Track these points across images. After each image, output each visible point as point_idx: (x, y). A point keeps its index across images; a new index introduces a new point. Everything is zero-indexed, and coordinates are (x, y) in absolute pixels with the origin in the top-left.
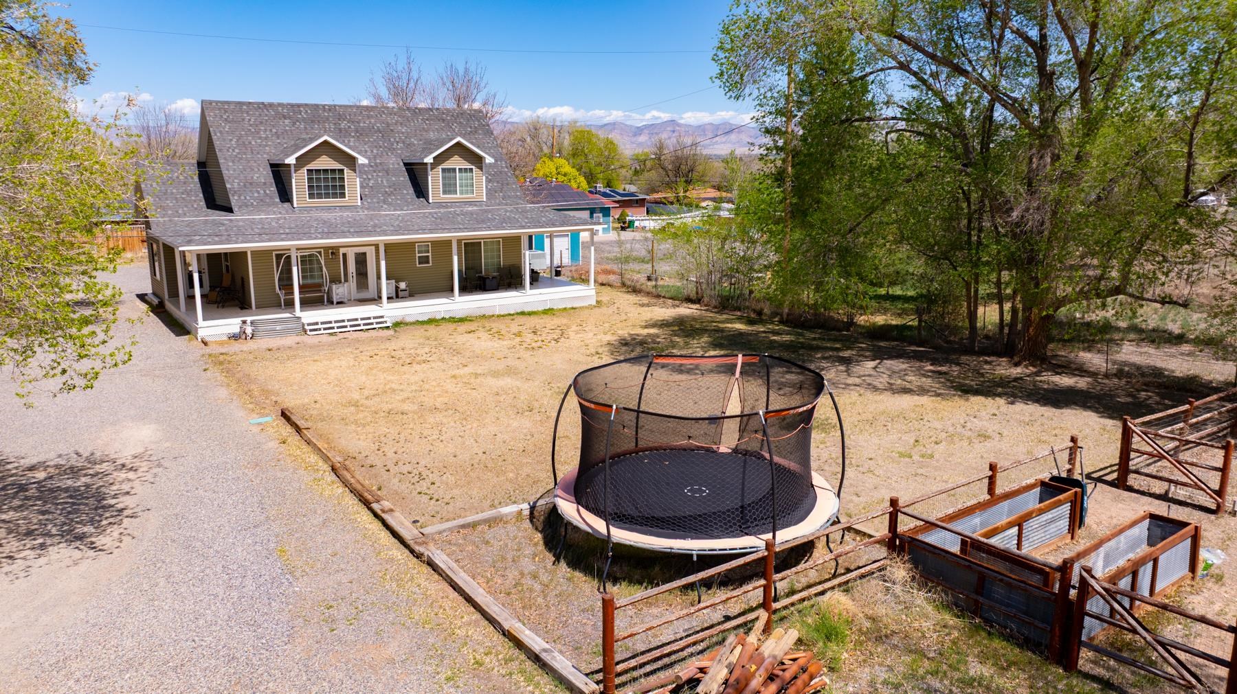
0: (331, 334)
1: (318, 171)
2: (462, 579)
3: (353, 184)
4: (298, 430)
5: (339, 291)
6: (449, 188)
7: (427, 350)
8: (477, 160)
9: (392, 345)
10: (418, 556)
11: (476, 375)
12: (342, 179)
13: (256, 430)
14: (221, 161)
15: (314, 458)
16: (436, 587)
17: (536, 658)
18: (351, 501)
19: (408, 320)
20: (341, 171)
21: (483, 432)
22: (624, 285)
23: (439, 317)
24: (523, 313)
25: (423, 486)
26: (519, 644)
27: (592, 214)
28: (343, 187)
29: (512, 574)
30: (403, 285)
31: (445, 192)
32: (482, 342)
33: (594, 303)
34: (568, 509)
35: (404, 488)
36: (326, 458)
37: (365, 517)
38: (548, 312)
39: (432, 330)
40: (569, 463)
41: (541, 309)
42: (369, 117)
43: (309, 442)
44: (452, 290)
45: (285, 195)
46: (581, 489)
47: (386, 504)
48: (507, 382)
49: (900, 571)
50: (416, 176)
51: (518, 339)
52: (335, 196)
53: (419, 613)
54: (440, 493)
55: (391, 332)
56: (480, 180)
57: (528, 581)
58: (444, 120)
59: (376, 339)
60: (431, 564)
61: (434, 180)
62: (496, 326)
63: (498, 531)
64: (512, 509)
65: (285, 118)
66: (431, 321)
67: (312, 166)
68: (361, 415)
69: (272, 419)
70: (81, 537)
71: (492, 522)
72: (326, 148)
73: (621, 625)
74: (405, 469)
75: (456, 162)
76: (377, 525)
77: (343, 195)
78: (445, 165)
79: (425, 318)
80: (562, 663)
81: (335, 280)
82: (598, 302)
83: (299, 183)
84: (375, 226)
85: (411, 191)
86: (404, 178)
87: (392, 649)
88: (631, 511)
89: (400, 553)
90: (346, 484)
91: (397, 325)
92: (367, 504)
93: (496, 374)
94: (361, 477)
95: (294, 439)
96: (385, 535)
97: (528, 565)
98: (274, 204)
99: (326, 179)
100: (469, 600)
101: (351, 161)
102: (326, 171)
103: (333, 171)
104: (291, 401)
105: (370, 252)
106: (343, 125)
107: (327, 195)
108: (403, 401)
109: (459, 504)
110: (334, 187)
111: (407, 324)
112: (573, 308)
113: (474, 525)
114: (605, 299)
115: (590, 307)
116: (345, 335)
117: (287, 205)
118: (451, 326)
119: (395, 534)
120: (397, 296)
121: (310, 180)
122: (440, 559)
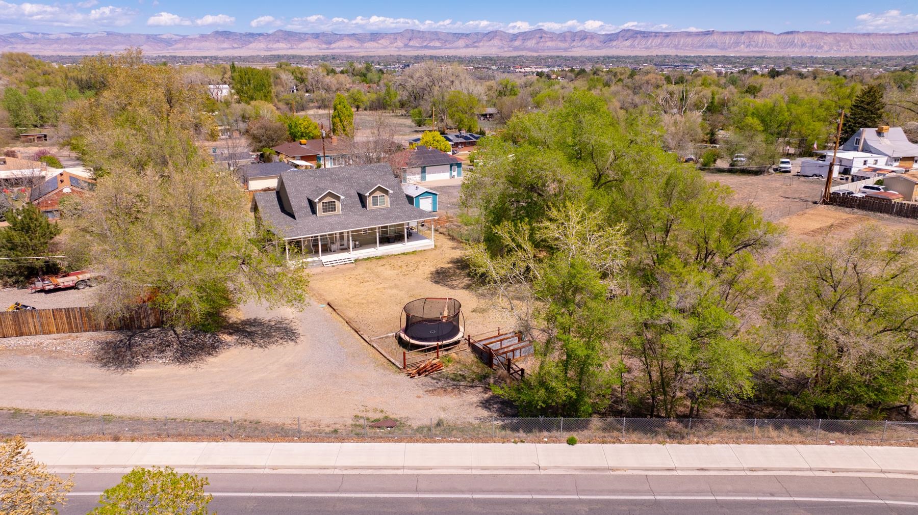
0: (333, 266)
1: (326, 203)
2: (379, 349)
3: (338, 205)
4: (334, 310)
5: (334, 247)
6: (375, 203)
7: (368, 275)
8: (386, 192)
9: (355, 272)
10: (370, 345)
11: (385, 288)
12: (335, 205)
13: (322, 309)
14: (290, 199)
15: (341, 319)
16: (374, 351)
17: (393, 363)
18: (353, 331)
19: (360, 258)
20: (334, 202)
21: (386, 311)
22: (449, 235)
23: (371, 257)
24: (404, 254)
25: (370, 328)
26: (390, 361)
27: (451, 166)
28: (335, 208)
29: (390, 349)
30: (357, 243)
31: (373, 205)
32: (387, 271)
33: (433, 247)
34: (403, 335)
35: (365, 328)
36: (344, 320)
37: (357, 335)
38: (414, 252)
39: (369, 264)
40: (404, 325)
41: (411, 251)
42: (343, 172)
43: (338, 314)
44: (376, 243)
45: (314, 212)
46: (406, 331)
47: (362, 332)
48: (394, 291)
49: (469, 350)
50: (362, 199)
51: (400, 270)
52: (332, 211)
53: (371, 356)
54: (374, 330)
55: (354, 265)
56: (387, 199)
57: (393, 350)
58: (373, 170)
59: (348, 269)
60: (373, 346)
61: (369, 201)
62: (393, 261)
63: (388, 339)
64: (392, 334)
65: (311, 176)
66: (369, 258)
67: (324, 201)
68: (350, 305)
69: (325, 306)
70: (293, 340)
71: (386, 337)
72: (330, 194)
73: (407, 357)
74: (365, 322)
75: (378, 194)
76: (360, 338)
77: (335, 210)
78: (373, 195)
79: (366, 257)
80: (397, 364)
81: (333, 243)
82: (435, 246)
83: (319, 208)
84: (348, 224)
85: (360, 205)
86: (358, 199)
87: (366, 361)
88: (414, 336)
89: (366, 344)
90: (351, 327)
91: (356, 261)
92: (357, 332)
93: (391, 288)
94: (354, 325)
95: (334, 312)
96: (362, 340)
97: (394, 347)
98: (310, 215)
99: (329, 205)
100: (381, 353)
101: (338, 198)
102: (329, 202)
103: (331, 202)
104: (330, 299)
105: (345, 235)
106: (333, 177)
107: (329, 211)
108: (362, 299)
109: (379, 332)
110: (332, 208)
111: (360, 260)
112: (424, 250)
113: (382, 338)
114: (438, 244)
115: (431, 250)
116: (337, 267)
117: (315, 215)
118: (375, 261)
119: (364, 340)
120: (355, 247)
121: (323, 206)
122: (375, 346)
